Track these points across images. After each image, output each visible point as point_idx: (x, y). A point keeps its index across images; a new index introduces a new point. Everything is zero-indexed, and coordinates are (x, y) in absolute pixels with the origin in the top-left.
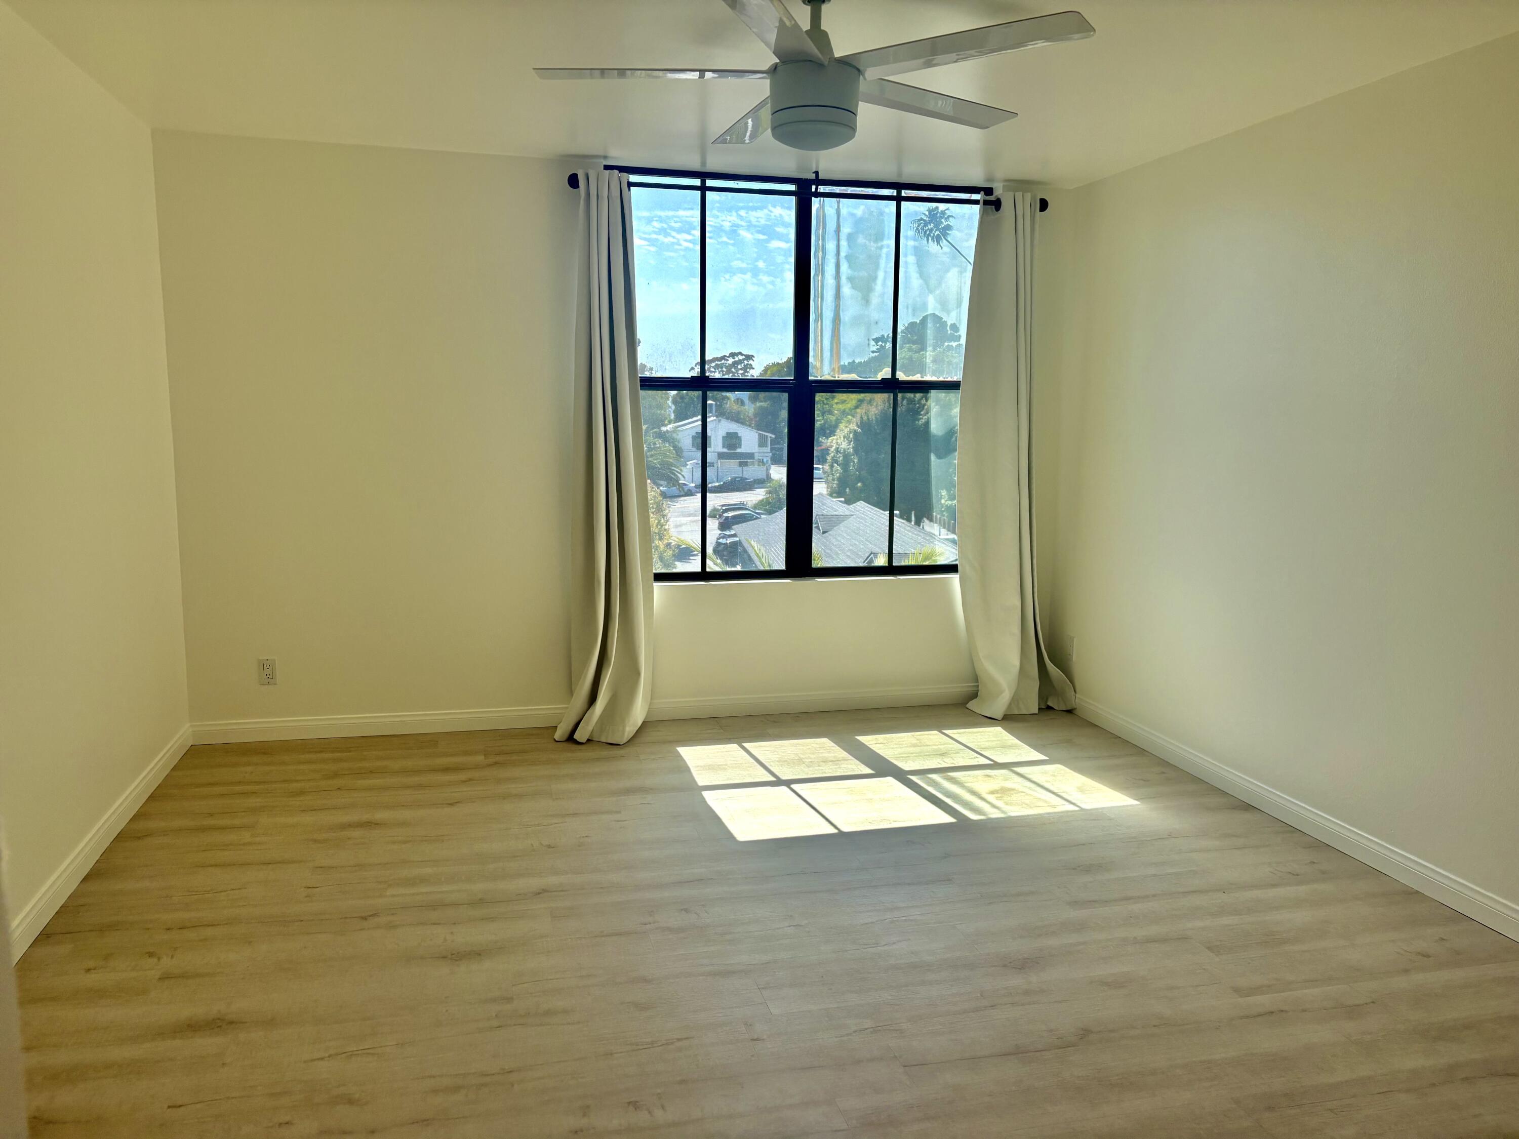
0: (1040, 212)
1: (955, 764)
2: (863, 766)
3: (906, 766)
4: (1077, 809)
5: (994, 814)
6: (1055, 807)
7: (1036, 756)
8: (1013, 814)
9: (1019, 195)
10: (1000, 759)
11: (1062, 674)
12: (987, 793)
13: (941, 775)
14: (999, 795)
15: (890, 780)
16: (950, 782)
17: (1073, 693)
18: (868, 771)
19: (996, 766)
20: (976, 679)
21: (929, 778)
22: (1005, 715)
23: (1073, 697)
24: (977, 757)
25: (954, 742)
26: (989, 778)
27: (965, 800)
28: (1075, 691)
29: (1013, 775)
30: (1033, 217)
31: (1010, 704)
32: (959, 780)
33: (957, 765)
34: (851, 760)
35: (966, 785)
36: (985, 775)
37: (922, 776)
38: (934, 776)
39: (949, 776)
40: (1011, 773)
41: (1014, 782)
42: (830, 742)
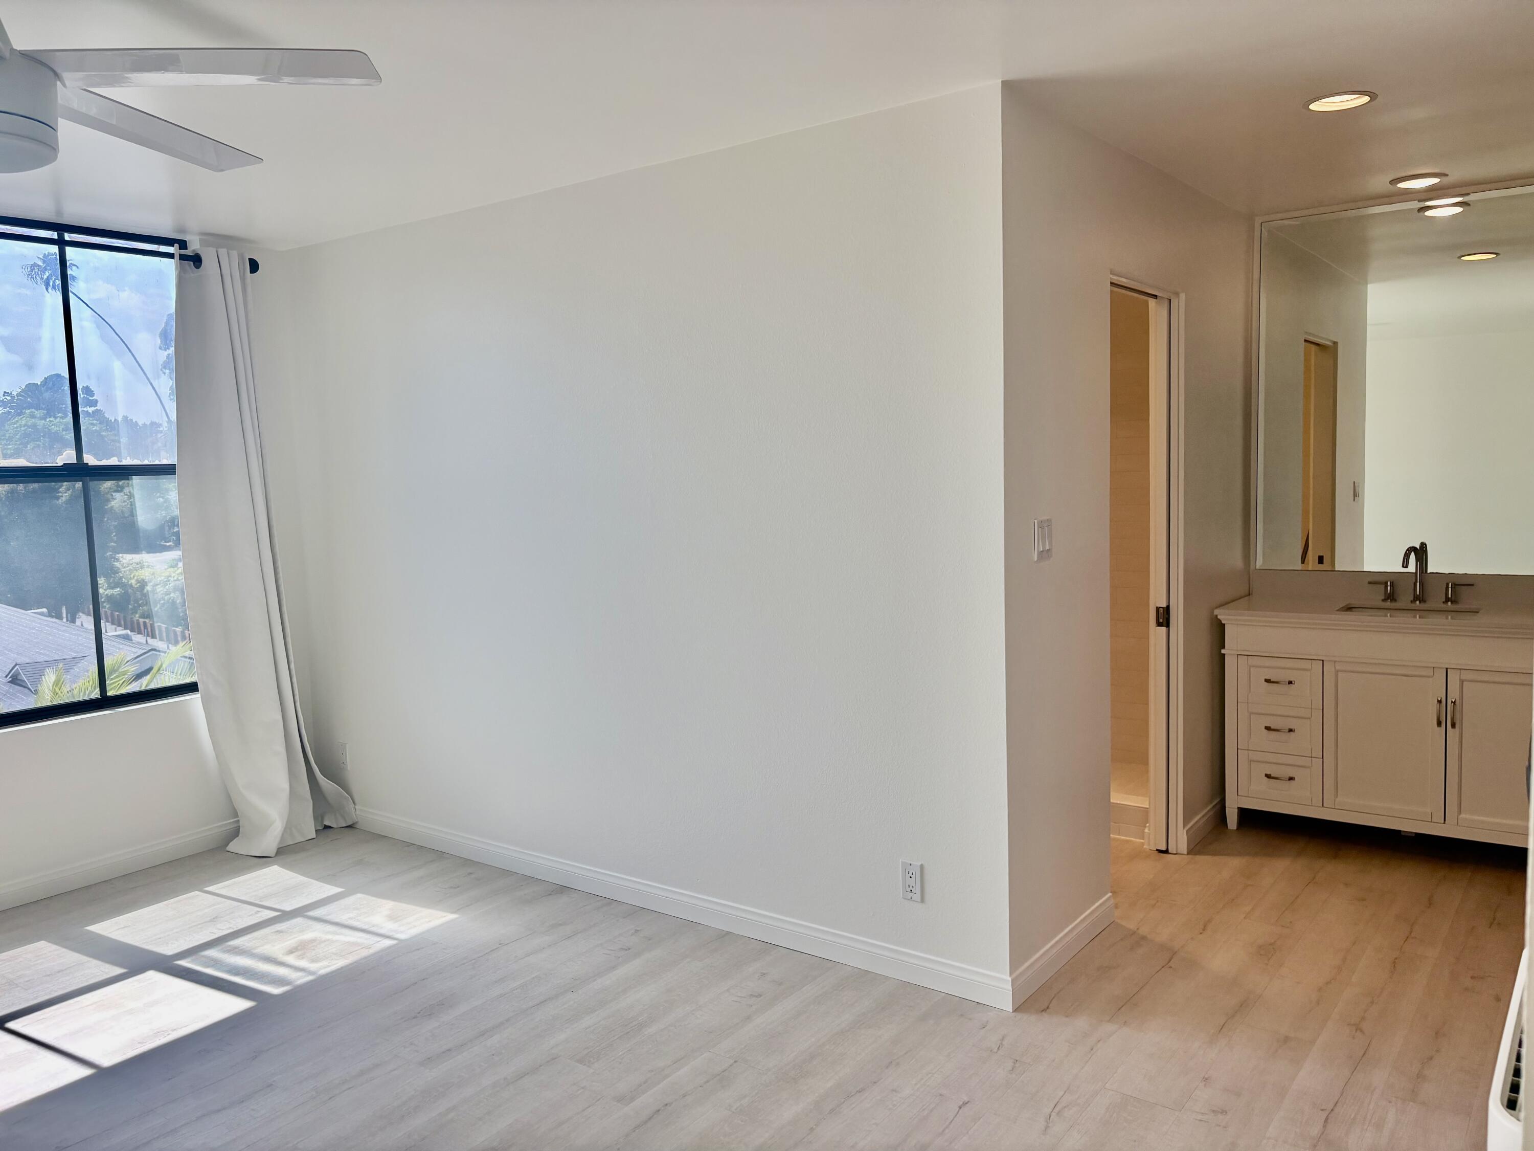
0: (251, 273)
1: (233, 928)
2: (107, 966)
3: (168, 950)
4: (394, 942)
5: (301, 979)
6: (370, 948)
7: (332, 890)
8: (323, 972)
9: (223, 252)
10: (288, 907)
11: (338, 787)
12: (283, 955)
13: (220, 948)
14: (300, 953)
15: (152, 975)
16: (233, 953)
17: (353, 805)
18: (119, 971)
19: (285, 916)
20: (235, 814)
21: (203, 956)
22: (278, 849)
23: (353, 810)
24: (258, 911)
25: (224, 900)
26: (281, 934)
27: (259, 972)
28: (354, 803)
29: (310, 922)
30: (243, 279)
31: (283, 835)
32: (244, 947)
33: (235, 929)
34: (88, 961)
35: (255, 951)
36: (275, 932)
37: (194, 957)
38: (212, 953)
39: (230, 946)
40: (306, 919)
41: (315, 932)
42: (50, 944)
